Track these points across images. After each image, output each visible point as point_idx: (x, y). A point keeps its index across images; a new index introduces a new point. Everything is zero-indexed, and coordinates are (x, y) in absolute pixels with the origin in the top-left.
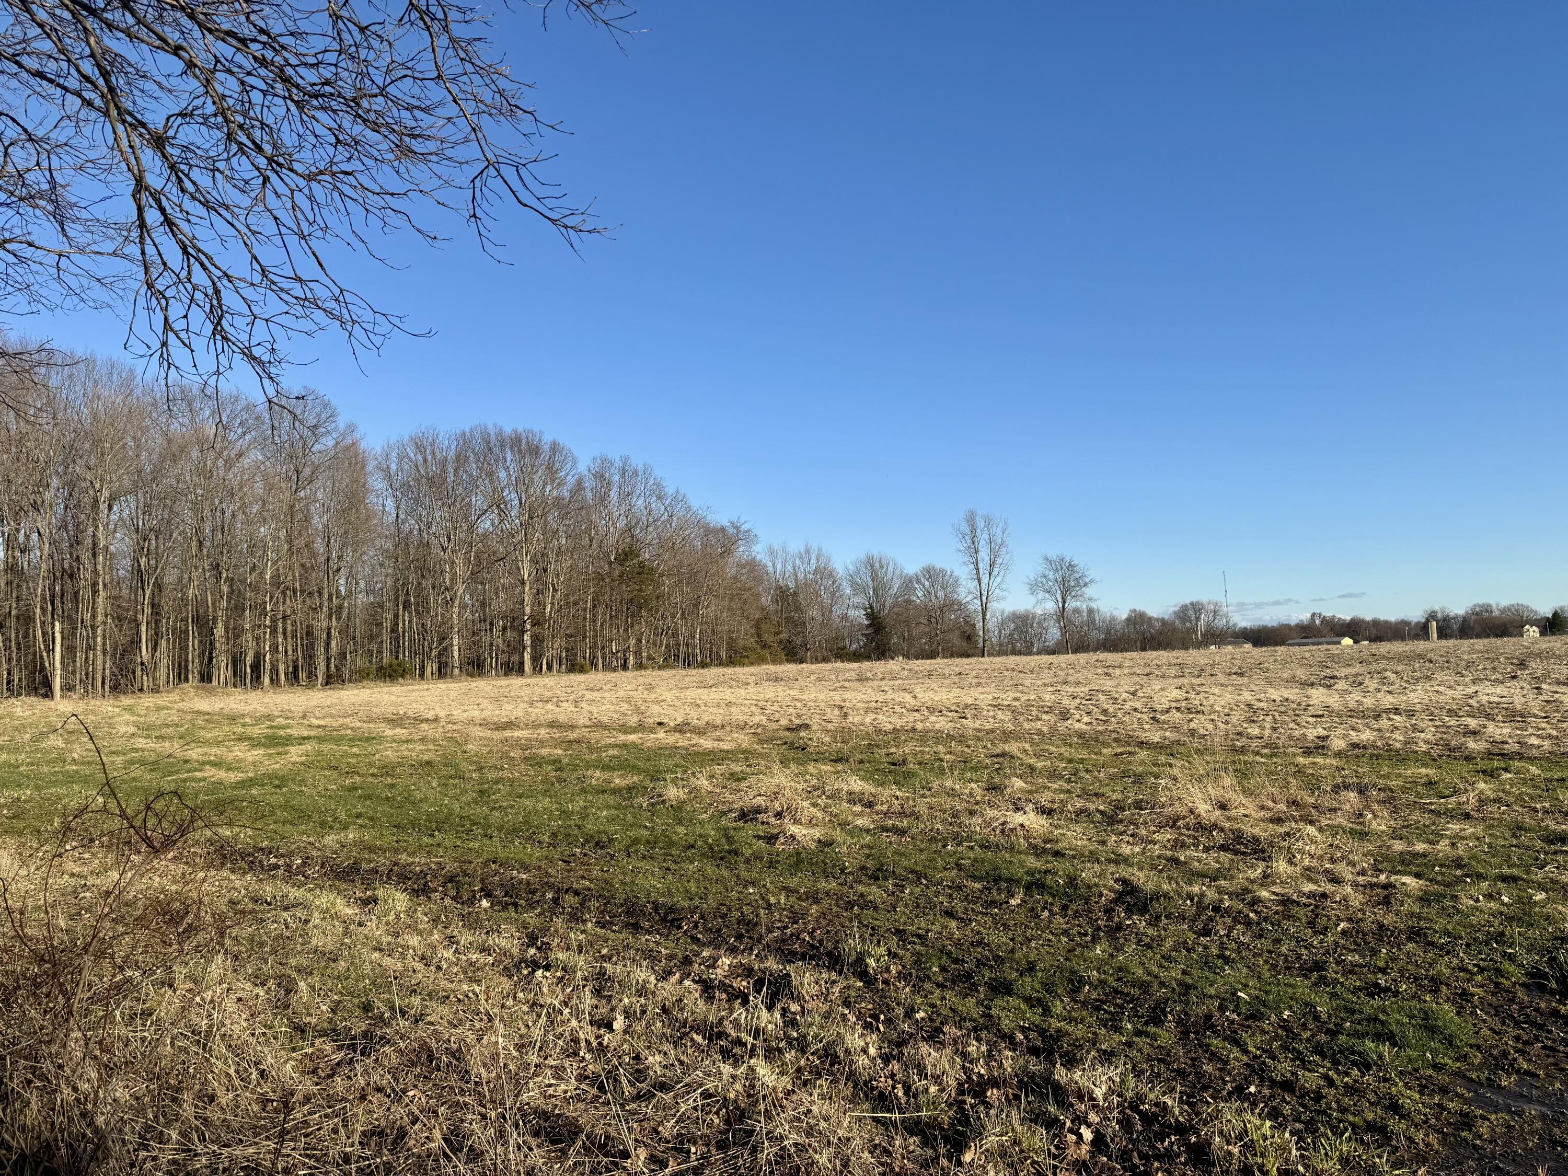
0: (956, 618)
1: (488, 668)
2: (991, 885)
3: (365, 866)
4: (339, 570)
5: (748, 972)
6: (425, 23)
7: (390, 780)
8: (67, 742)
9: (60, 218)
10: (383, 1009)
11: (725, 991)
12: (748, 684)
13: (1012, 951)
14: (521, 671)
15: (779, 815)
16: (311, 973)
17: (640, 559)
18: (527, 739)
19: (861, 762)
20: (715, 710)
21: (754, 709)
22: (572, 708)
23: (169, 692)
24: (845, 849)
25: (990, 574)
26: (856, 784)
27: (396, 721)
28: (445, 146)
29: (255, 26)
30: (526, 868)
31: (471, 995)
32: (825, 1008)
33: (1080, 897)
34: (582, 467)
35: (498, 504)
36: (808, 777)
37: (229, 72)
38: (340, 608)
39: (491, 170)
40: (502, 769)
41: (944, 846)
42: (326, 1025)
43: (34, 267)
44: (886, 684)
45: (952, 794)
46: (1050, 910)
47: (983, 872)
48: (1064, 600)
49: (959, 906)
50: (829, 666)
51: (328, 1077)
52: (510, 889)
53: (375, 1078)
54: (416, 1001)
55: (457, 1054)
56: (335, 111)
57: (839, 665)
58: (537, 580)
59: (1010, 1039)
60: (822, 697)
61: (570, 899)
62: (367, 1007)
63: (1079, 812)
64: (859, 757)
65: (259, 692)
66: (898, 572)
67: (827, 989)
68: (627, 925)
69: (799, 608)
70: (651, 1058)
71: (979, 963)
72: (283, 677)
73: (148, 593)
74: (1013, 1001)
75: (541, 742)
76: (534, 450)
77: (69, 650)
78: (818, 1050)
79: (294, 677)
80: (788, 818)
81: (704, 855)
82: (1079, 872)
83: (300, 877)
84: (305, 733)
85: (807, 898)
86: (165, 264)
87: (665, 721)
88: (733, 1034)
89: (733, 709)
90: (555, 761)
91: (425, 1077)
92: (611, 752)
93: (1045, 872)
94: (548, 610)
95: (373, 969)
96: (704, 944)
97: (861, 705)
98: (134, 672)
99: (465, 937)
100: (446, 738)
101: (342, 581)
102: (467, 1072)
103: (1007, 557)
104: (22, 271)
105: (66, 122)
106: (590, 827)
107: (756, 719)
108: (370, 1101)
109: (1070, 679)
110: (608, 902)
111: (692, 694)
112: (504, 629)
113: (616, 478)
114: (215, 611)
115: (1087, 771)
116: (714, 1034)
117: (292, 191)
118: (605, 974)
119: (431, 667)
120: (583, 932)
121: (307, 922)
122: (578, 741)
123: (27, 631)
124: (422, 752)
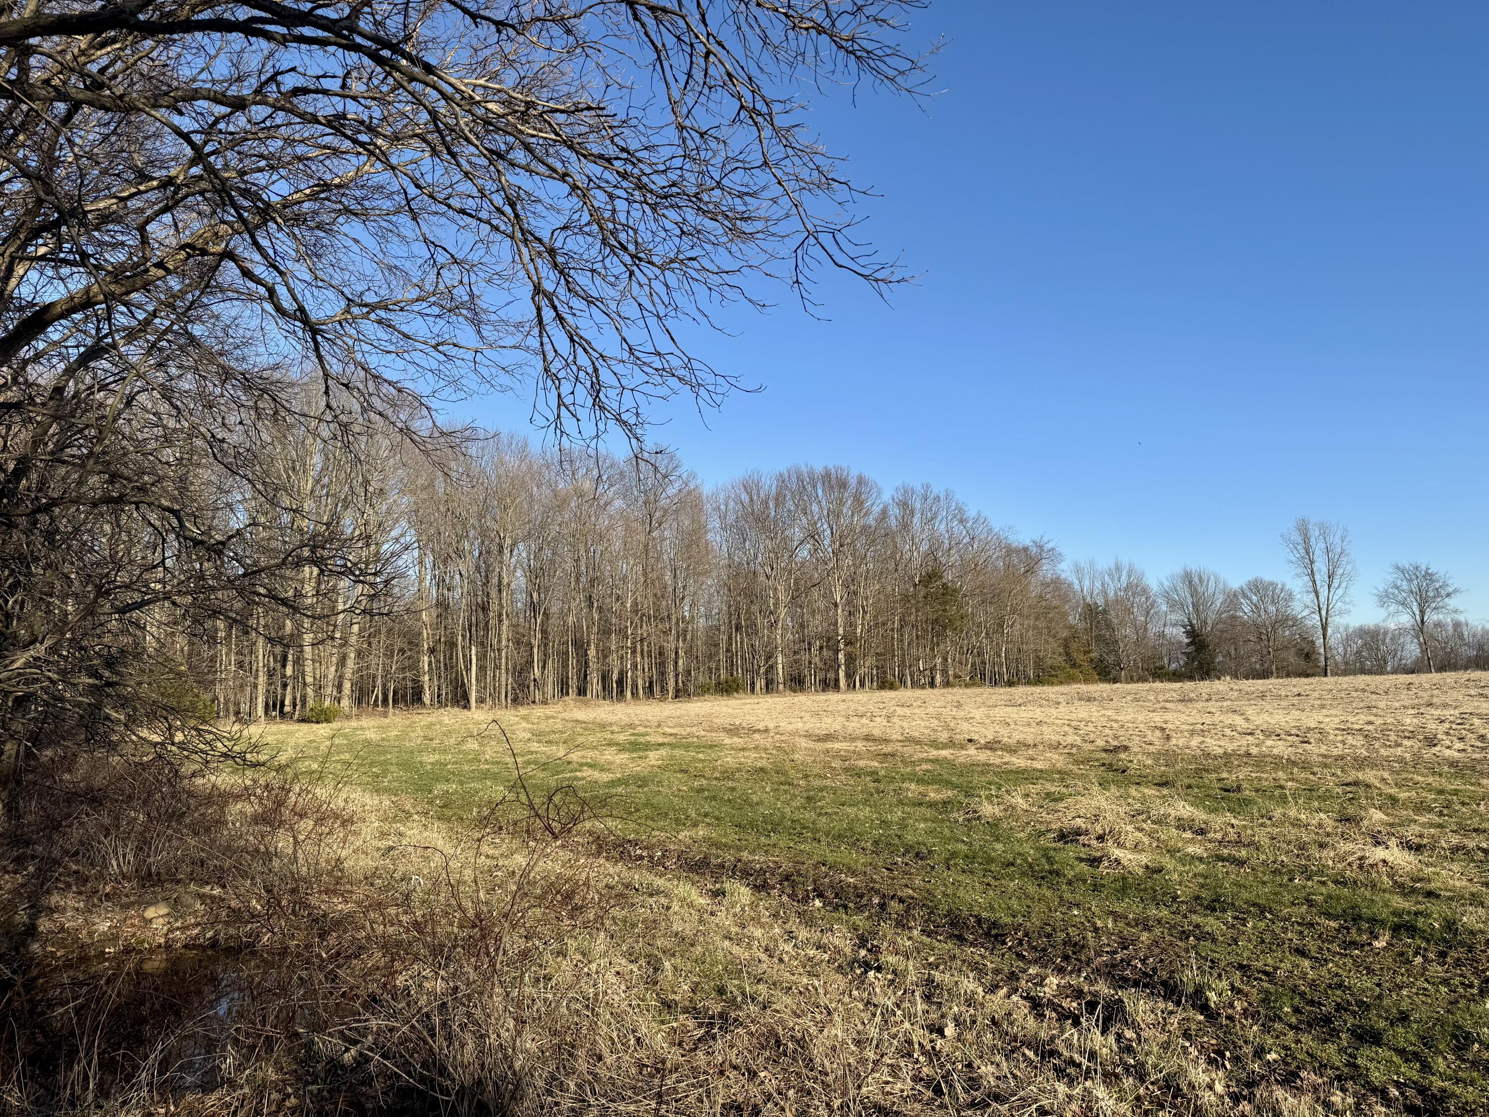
0: (1292, 635)
1: (807, 684)
2: (1350, 924)
3: (714, 861)
4: (683, 598)
5: (1078, 994)
6: (753, 120)
7: (730, 784)
8: (481, 745)
9: (476, 322)
10: (736, 992)
11: (1055, 1010)
12: (1058, 703)
13: (1380, 997)
14: (836, 687)
15: (1101, 838)
16: (674, 955)
17: (944, 581)
18: (846, 751)
19: (1189, 787)
20: (1026, 729)
21: (1067, 728)
22: (885, 723)
23: (554, 704)
24: (1176, 876)
25: (1329, 586)
26: (1184, 809)
27: (733, 731)
28: (769, 223)
29: (617, 146)
30: (854, 874)
31: (810, 988)
32: (1164, 1037)
33: (1462, 944)
34: (886, 497)
35: (813, 535)
36: (1130, 800)
37: (599, 187)
38: (685, 631)
39: (812, 240)
40: (826, 778)
41: (1291, 880)
42: (687, 1003)
43: (458, 362)
44: (1212, 706)
45: (1297, 823)
46: (1424, 956)
47: (1339, 910)
48: (1422, 613)
49: (1312, 946)
50: (1146, 686)
51: (691, 1050)
52: (840, 891)
53: (732, 1055)
54: (762, 988)
55: (801, 1043)
56: (679, 207)
57: (1158, 685)
58: (849, 603)
59: (1382, 1093)
60: (1141, 718)
61: (894, 906)
62: (721, 991)
63: (1454, 850)
64: (1187, 781)
65: (623, 704)
66: (1221, 586)
67: (1164, 1019)
68: (951, 936)
69: (1109, 626)
70: (983, 1068)
71: (1339, 1007)
72: (641, 691)
73: (539, 621)
74: (1384, 1053)
75: (859, 754)
76: (843, 484)
77: (482, 669)
78: (1158, 1080)
79: (650, 691)
80: (1111, 842)
81: (1023, 874)
82: (1458, 916)
83: (660, 868)
84: (661, 740)
85: (1137, 925)
86: (556, 351)
87: (975, 737)
88: (1066, 1054)
89: (1045, 728)
90: (873, 773)
91: (774, 1061)
92: (924, 767)
93: (1416, 914)
94: (859, 631)
95: (725, 956)
96: (1030, 962)
97: (1185, 727)
98: (528, 687)
99: (803, 934)
100: (776, 748)
101: (687, 608)
102: (811, 1060)
103: (1349, 567)
104: (449, 367)
105: (480, 245)
106: (909, 838)
107: (1070, 739)
108: (728, 1077)
109: (1435, 700)
110: (932, 912)
111: (1000, 712)
112: (821, 648)
113: (918, 505)
114: (588, 635)
115: (1463, 804)
116: (1047, 1052)
117: (650, 280)
118: (933, 981)
119: (760, 683)
120: (910, 938)
121: (668, 908)
122: (893, 755)
123: (451, 654)
124: (756, 759)
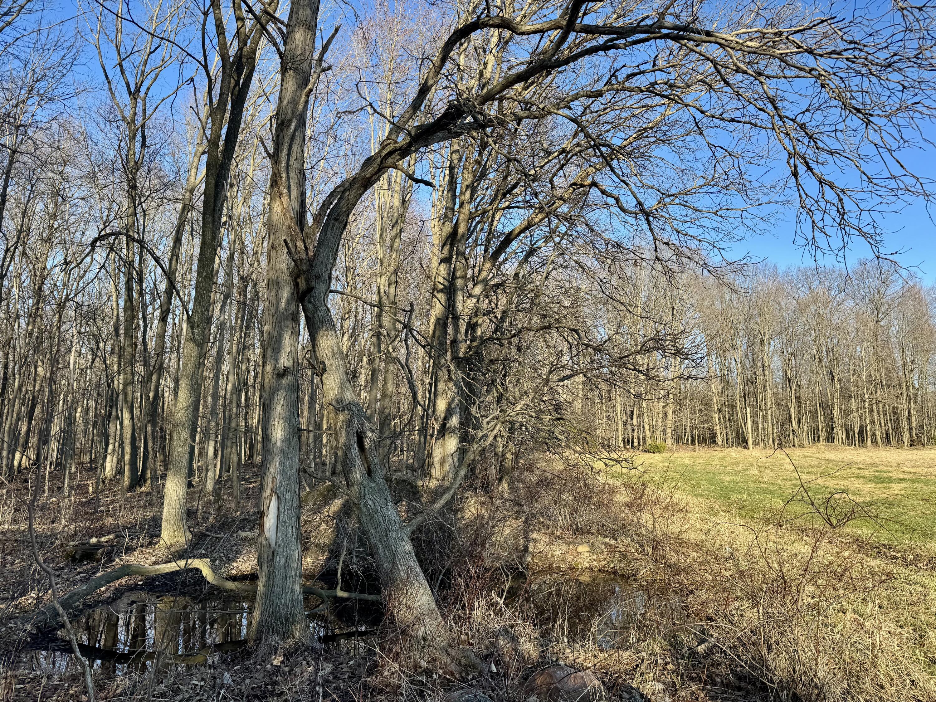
4: (912, 370)
8: (760, 472)
9: (744, 190)
23: (809, 447)
38: (916, 395)
43: (731, 220)
56: (901, 69)
65: (865, 449)
72: (879, 441)
73: (793, 390)
77: (755, 423)
79: (887, 441)
83: (914, 567)
84: (902, 476)
86: (807, 194)
98: (789, 436)
101: (916, 378)
104: (725, 224)
114: (833, 399)
121: (927, 595)
123: (733, 413)
